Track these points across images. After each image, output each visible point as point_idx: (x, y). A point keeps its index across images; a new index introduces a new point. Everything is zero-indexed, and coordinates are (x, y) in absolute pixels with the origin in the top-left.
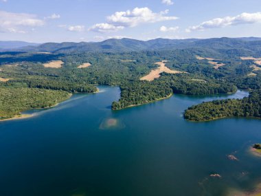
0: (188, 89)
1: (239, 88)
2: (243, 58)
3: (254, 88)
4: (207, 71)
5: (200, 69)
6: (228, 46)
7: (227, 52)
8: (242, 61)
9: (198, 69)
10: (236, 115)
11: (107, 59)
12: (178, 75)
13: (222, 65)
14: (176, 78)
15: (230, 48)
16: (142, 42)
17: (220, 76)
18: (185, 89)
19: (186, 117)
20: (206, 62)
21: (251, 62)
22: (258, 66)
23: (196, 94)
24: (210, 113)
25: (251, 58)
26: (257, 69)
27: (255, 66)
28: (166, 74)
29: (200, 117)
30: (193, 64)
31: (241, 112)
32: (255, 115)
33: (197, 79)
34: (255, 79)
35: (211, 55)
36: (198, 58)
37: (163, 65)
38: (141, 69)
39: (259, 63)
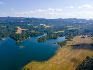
0: (34, 35)
2: (40, 25)
4: (34, 29)
5: (32, 28)
6: (35, 21)
7: (36, 23)
10: (48, 39)
13: (37, 27)
17: (38, 30)
19: (39, 41)
20: (32, 26)
22: (45, 27)
26: (45, 28)
28: (24, 31)
30: (29, 27)
32: (51, 38)
33: (33, 32)
34: (46, 30)
35: (33, 24)
36: (29, 25)
37: (19, 28)
38: (12, 29)
39: (45, 26)
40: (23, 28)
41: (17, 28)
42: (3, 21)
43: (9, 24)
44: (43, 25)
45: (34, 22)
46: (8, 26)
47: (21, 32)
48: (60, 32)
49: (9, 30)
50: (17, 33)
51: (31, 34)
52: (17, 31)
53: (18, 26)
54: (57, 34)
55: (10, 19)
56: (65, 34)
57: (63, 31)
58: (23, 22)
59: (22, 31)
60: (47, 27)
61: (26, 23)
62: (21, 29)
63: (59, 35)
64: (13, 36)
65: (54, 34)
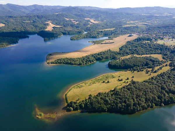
0: (68, 33)
1: (85, 31)
2: (86, 19)
3: (89, 31)
4: (72, 26)
5: (69, 25)
6: (79, 12)
7: (79, 16)
8: (85, 20)
9: (68, 25)
10: (84, 37)
12: (61, 27)
13: (78, 22)
14: (61, 29)
15: (80, 14)
17: (78, 27)
18: (67, 32)
20: (70, 21)
21: (89, 21)
23: (71, 34)
24: (78, 37)
25: (89, 19)
26: (91, 23)
27: (90, 23)
28: (56, 28)
29: (75, 39)
30: (65, 23)
31: (86, 37)
32: (89, 37)
33: (69, 29)
34: (90, 27)
35: (73, 18)
36: (66, 19)
37: (50, 23)
38: (41, 26)
40: (56, 24)
41: (48, 24)
42: (27, 12)
43: (36, 18)
45: (76, 15)
46: (35, 20)
47: (53, 29)
48: (106, 30)
49: (36, 27)
50: (47, 30)
51: (64, 32)
52: (46, 28)
53: (49, 21)
54: (102, 32)
55: (38, 10)
56: (113, 33)
57: (112, 29)
58: (57, 15)
60: (93, 23)
61: (62, 15)
62: (53, 26)
63: (102, 34)
65: (95, 32)
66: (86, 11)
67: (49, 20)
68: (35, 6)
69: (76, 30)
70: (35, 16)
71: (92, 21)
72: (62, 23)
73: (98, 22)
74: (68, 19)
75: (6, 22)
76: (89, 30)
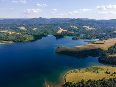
1: (82, 34)
2: (84, 26)
4: (74, 30)
5: (72, 30)
6: (79, 22)
7: (79, 24)
8: (84, 27)
11: (40, 26)
12: (67, 31)
13: (78, 28)
16: (47, 19)
18: (70, 34)
20: (73, 27)
21: (86, 28)
23: (73, 36)
24: (77, 38)
26: (87, 29)
28: (64, 31)
30: (70, 28)
31: (83, 38)
32: (85, 38)
33: (72, 32)
34: (86, 32)
35: (75, 25)
36: (71, 26)
37: (61, 28)
38: (55, 30)
39: (87, 28)
40: (64, 29)
41: (59, 29)
42: (49, 22)
43: (53, 25)
44: (86, 27)
45: (77, 24)
48: (99, 34)
49: (52, 30)
50: (58, 32)
51: (68, 34)
54: (95, 35)
55: (55, 21)
56: (104, 36)
57: (103, 34)
59: (62, 31)
60: (89, 29)
61: (69, 24)
63: (95, 37)
64: (55, 34)
65: (90, 35)
66: (84, 21)
67: (60, 26)
68: (53, 18)
69: (76, 33)
70: (52, 24)
71: (88, 28)
72: (68, 29)
73: (92, 29)
74: (72, 26)
75: (37, 27)
76: (86, 34)
